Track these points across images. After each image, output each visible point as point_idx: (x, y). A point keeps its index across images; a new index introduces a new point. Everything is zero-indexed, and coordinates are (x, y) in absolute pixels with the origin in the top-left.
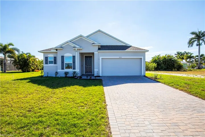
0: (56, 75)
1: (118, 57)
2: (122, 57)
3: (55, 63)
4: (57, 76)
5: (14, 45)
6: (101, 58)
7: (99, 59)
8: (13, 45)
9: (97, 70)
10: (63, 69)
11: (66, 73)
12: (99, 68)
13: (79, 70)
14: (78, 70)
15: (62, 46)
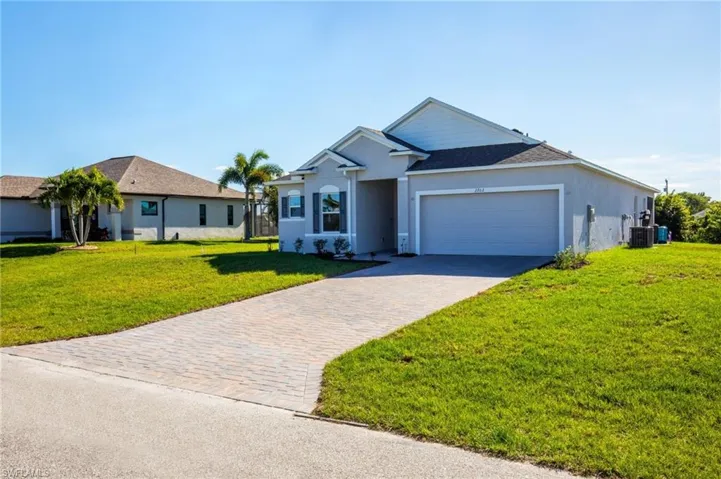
0: (298, 248)
1: (473, 191)
2: (487, 190)
3: (302, 214)
4: (300, 251)
5: (269, 155)
6: (418, 195)
7: (411, 199)
8: (265, 157)
9: (407, 234)
10: (316, 230)
11: (319, 243)
12: (410, 230)
13: (355, 235)
14: (351, 235)
15: (316, 165)
